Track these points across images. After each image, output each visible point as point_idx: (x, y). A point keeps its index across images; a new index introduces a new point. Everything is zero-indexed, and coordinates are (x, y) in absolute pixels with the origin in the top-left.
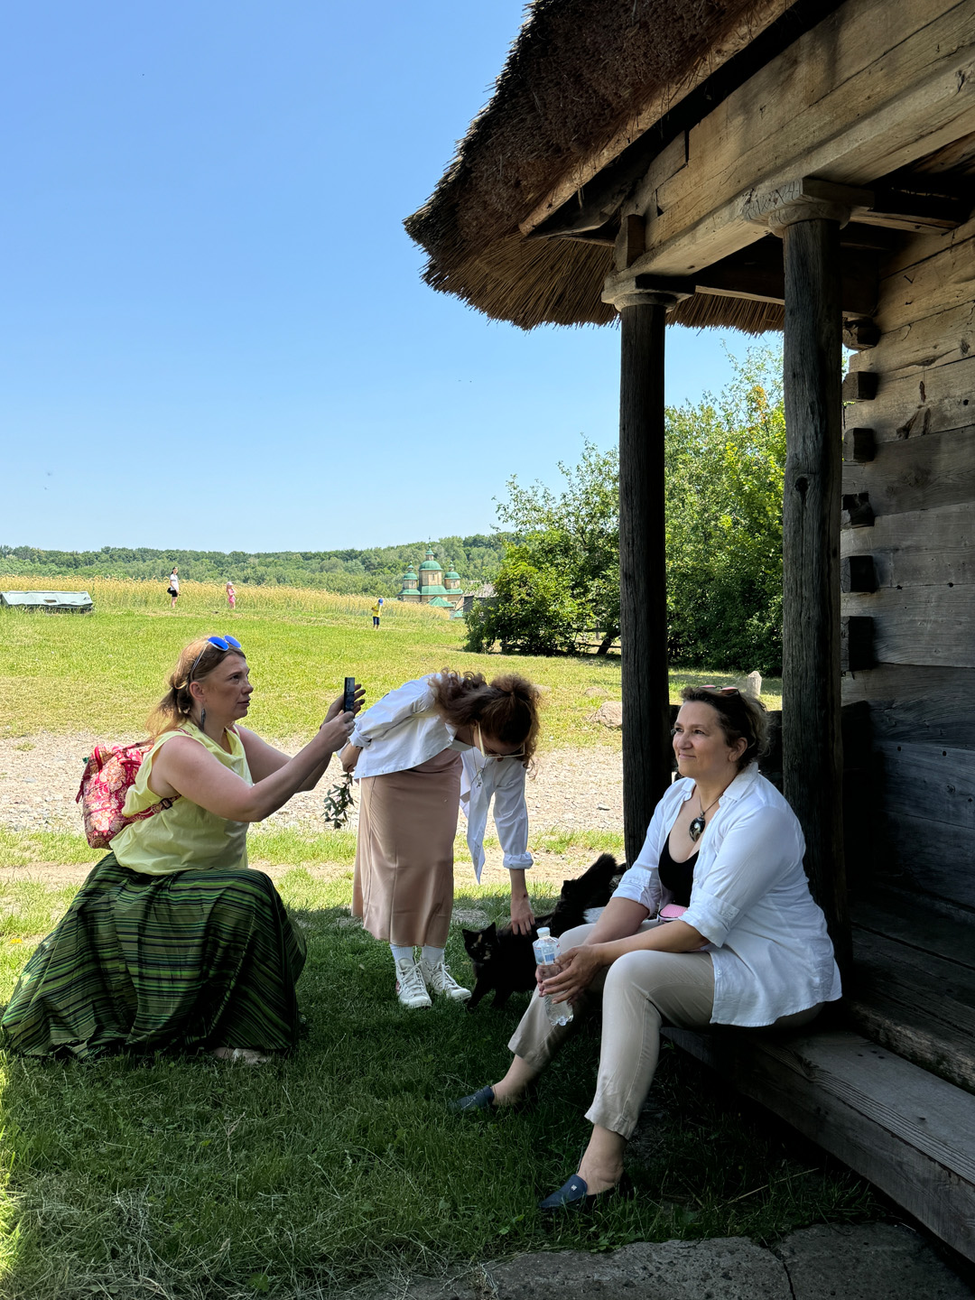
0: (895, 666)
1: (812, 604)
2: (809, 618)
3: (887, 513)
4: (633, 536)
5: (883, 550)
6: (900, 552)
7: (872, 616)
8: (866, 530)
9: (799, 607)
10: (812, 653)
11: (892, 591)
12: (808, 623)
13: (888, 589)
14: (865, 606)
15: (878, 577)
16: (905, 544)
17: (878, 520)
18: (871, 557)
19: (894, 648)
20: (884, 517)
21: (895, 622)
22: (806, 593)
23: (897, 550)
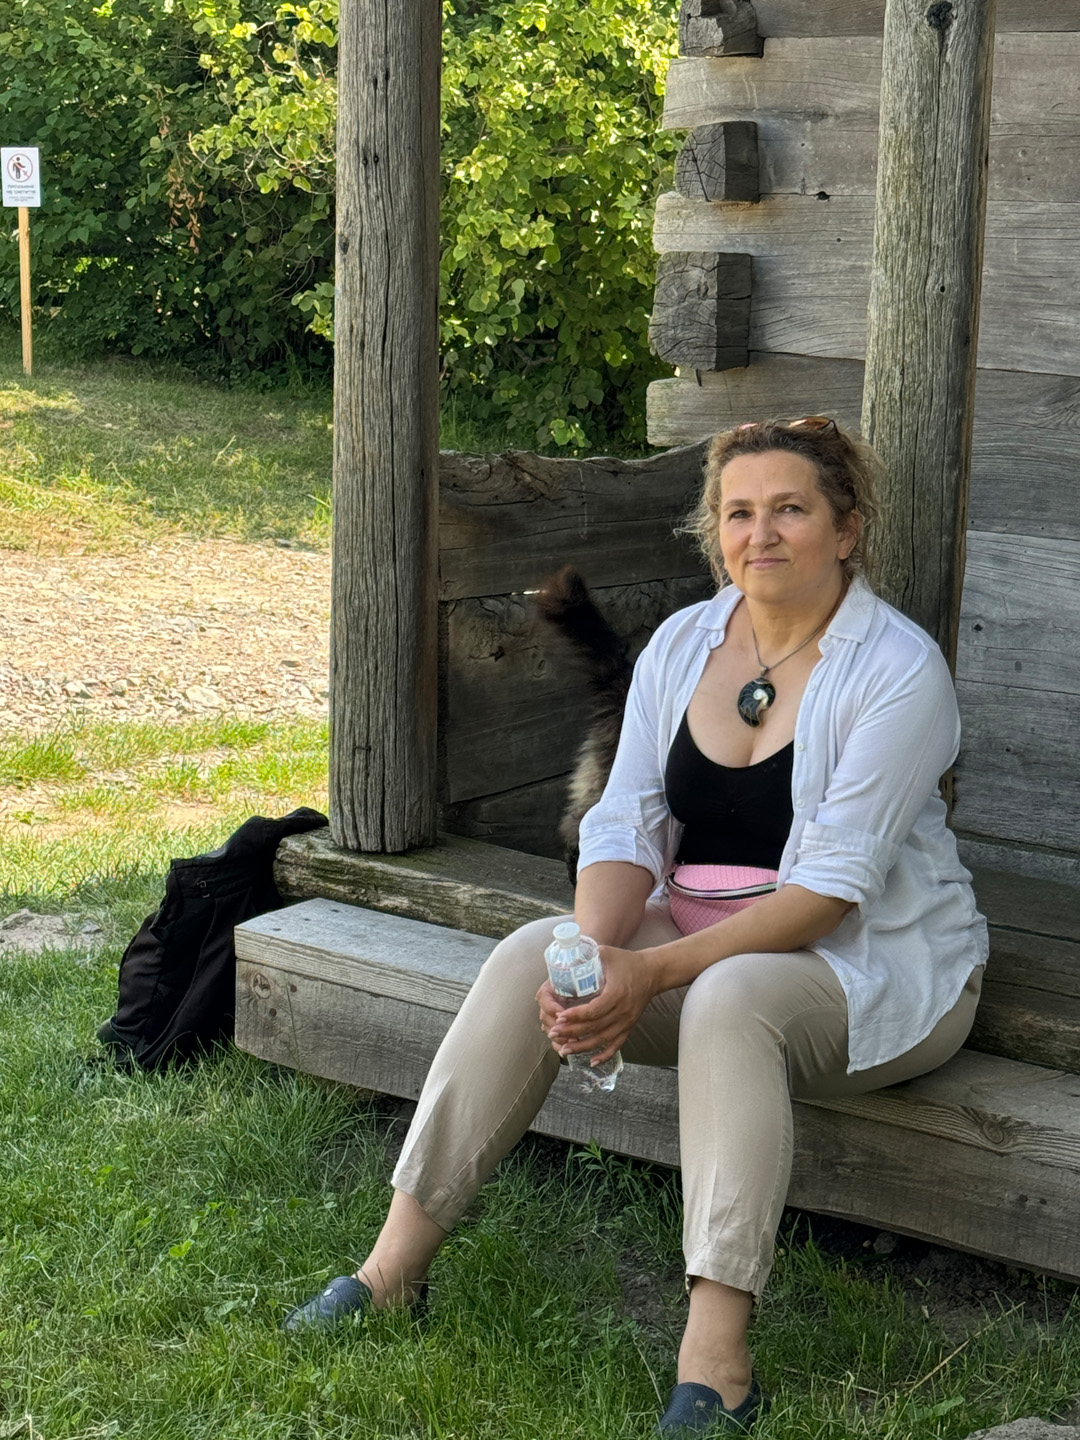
0: (805, 361)
1: (949, 262)
2: (943, 289)
3: (800, 32)
4: (386, 64)
5: (785, 113)
6: (831, 120)
7: (752, 252)
8: (742, 66)
9: (924, 267)
10: (943, 359)
11: (804, 201)
12: (940, 298)
13: (794, 197)
14: (732, 230)
15: (771, 170)
16: (841, 104)
17: (772, 46)
18: (755, 124)
19: (808, 325)
20: (790, 40)
21: (812, 269)
22: (939, 239)
23: (824, 116)
